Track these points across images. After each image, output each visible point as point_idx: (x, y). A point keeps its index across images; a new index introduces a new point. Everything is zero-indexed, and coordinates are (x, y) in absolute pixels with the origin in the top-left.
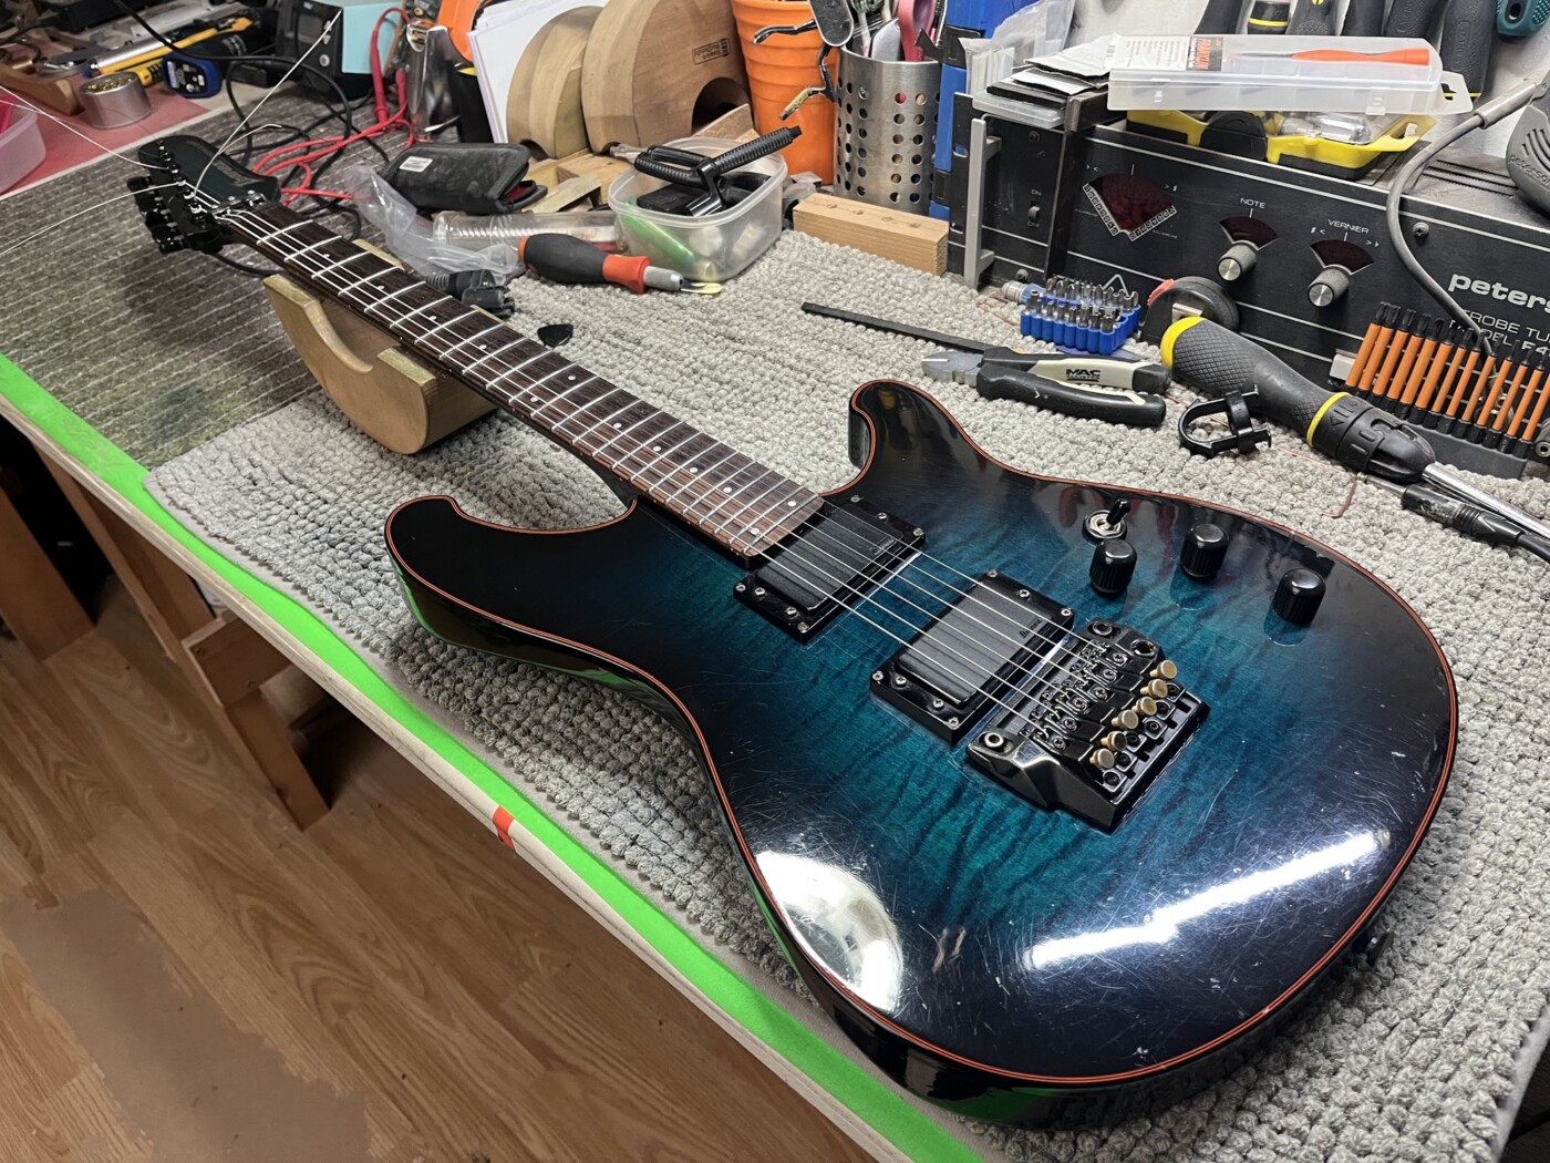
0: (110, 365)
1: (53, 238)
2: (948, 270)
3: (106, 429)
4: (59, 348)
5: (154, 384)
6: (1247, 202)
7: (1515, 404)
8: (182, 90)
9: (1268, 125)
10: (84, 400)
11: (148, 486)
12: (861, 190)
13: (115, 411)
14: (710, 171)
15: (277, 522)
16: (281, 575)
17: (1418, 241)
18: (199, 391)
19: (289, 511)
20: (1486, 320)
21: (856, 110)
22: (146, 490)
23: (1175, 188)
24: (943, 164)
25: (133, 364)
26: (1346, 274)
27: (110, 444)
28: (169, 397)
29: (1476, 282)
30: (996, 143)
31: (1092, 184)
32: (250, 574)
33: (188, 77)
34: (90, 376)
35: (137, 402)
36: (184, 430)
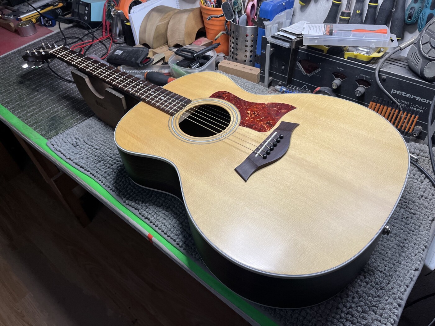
0: (33, 109)
1: (13, 71)
2: (260, 81)
3: (34, 128)
4: (18, 104)
5: (46, 115)
6: (339, 68)
7: (408, 122)
8: (45, 25)
9: (345, 49)
10: (27, 119)
11: (48, 145)
12: (236, 59)
13: (36, 123)
14: (196, 56)
15: (84, 155)
16: (86, 170)
17: (383, 81)
18: (59, 117)
19: (87, 152)
20: (401, 101)
21: (235, 38)
22: (47, 146)
23: (320, 64)
24: (258, 53)
25: (40, 109)
26: (364, 88)
27: (36, 133)
28: (51, 118)
29: (398, 91)
30: (273, 50)
31: (299, 62)
32: (78, 170)
33: (47, 22)
34: (28, 112)
35: (42, 120)
36: (56, 128)
